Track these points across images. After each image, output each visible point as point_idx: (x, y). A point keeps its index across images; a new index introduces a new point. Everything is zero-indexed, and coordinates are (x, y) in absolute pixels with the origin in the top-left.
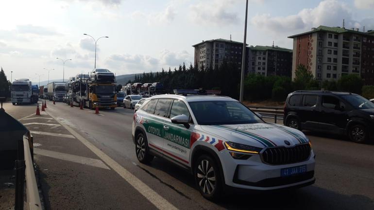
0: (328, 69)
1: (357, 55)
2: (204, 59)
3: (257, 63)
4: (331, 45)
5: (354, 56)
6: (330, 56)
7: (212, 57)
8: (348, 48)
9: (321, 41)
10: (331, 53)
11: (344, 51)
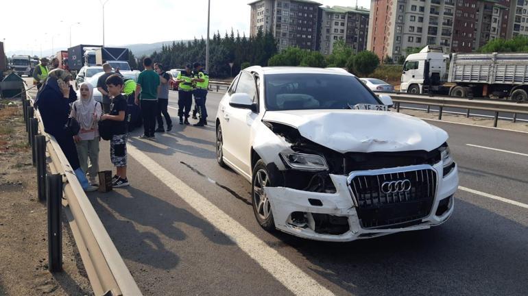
0: (409, 41)
1: (448, 23)
2: (263, 23)
3: (333, 31)
4: (415, 10)
5: (444, 24)
6: (412, 24)
7: (272, 21)
8: (437, 13)
9: (403, 4)
10: (414, 20)
11: (431, 18)
